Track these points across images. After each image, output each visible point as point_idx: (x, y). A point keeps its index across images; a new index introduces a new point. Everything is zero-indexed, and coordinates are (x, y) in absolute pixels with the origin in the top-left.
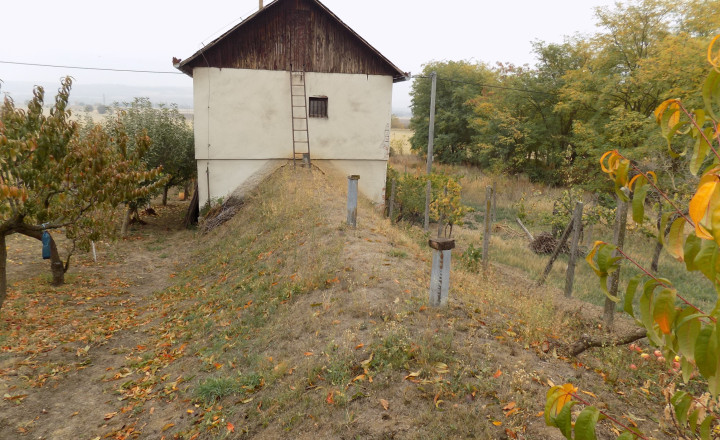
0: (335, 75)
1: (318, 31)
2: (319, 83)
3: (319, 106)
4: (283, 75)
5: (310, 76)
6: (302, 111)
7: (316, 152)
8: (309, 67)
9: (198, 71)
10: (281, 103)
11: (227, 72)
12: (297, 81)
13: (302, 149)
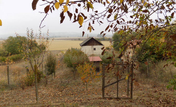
0: (96, 46)
1: (94, 41)
2: (95, 47)
3: (95, 49)
4: (91, 46)
5: (94, 46)
6: (93, 50)
7: (94, 54)
8: (93, 45)
9: (83, 46)
10: (91, 49)
11: (85, 46)
12: (92, 47)
13: (93, 54)
